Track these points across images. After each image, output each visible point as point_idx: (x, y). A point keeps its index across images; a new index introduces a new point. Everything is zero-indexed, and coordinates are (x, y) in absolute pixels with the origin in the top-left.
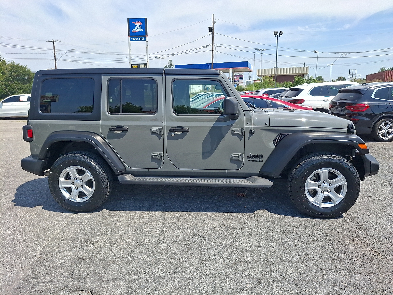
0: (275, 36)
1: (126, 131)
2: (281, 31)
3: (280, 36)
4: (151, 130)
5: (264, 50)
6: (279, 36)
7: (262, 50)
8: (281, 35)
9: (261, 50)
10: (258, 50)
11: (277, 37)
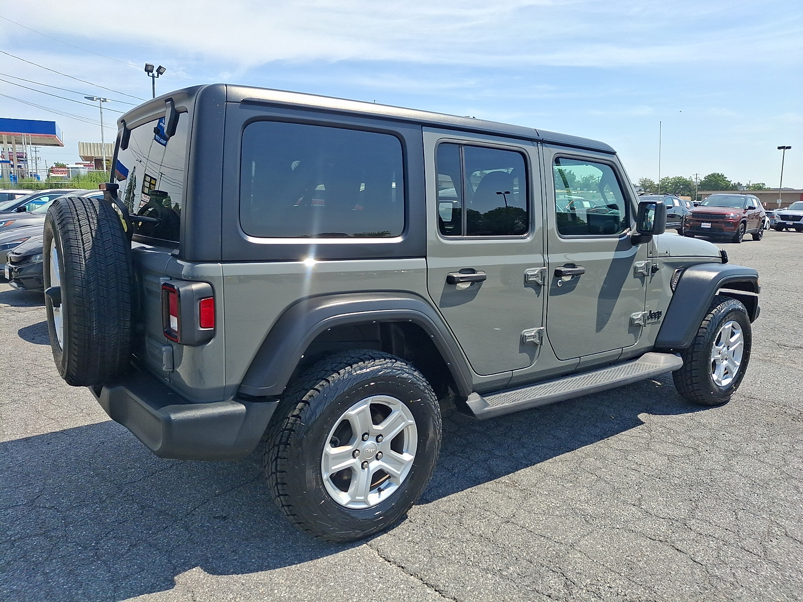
0: (148, 74)
1: (481, 280)
2: (162, 66)
3: (158, 75)
4: (526, 276)
5: (107, 100)
6: (156, 75)
7: (102, 99)
8: (162, 74)
9: (100, 99)
10: (92, 99)
11: (153, 77)
